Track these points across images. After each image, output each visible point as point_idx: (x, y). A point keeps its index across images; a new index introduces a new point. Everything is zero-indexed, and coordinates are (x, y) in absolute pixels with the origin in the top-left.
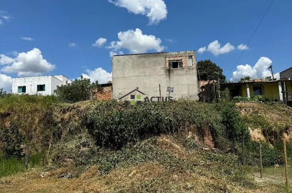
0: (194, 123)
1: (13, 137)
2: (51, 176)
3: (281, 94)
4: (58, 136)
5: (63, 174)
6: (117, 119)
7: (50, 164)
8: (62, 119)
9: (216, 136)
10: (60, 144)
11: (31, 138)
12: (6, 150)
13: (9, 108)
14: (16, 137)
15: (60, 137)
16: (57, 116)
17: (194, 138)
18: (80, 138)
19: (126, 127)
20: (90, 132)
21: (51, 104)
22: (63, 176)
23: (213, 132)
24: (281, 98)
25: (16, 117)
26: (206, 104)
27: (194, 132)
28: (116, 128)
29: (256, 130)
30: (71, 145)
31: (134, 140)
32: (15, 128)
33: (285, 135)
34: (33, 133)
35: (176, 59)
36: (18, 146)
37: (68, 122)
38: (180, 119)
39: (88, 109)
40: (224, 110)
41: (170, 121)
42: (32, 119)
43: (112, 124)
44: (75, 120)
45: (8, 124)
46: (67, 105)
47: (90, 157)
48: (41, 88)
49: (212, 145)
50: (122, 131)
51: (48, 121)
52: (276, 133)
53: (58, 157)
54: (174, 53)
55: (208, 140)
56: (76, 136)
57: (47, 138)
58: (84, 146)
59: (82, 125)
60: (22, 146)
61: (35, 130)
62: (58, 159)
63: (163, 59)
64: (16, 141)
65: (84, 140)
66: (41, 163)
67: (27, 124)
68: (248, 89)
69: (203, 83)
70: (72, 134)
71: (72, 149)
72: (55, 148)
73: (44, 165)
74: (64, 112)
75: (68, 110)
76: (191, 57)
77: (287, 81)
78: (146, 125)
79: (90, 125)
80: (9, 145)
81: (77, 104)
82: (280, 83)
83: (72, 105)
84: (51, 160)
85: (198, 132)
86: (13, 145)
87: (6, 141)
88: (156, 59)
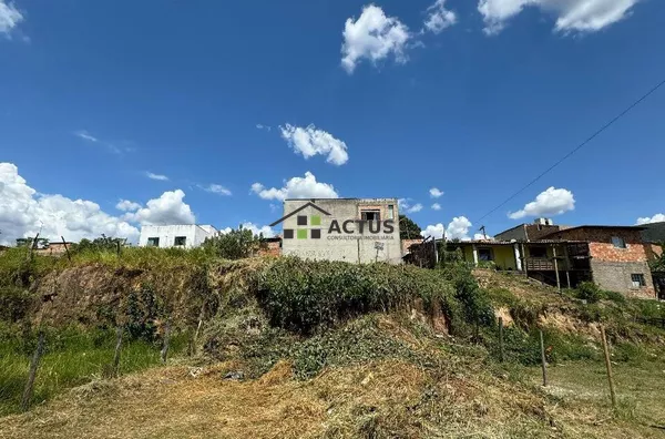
0: (420, 296)
1: (143, 307)
2: (208, 375)
3: (519, 260)
4: (212, 309)
5: (230, 373)
6: (305, 287)
7: (199, 354)
8: (221, 283)
9: (451, 316)
10: (216, 321)
11: (171, 310)
12: (132, 328)
13: (141, 264)
14: (149, 308)
15: (215, 310)
16: (213, 278)
17: (419, 319)
18: (247, 312)
19: (318, 298)
20: (262, 306)
21: (205, 260)
22: (230, 377)
23: (447, 311)
24: (519, 266)
25: (150, 278)
26: (425, 270)
27: (419, 311)
28: (304, 299)
29: (502, 309)
30: (232, 323)
31: (328, 320)
32: (148, 294)
33: (542, 318)
34: (175, 303)
35: (371, 208)
36: (151, 322)
37: (228, 288)
38: (399, 289)
39: (259, 269)
40: (458, 278)
41: (385, 291)
42: (175, 281)
43: (297, 294)
44: (240, 286)
45: (137, 287)
46: (227, 262)
47: (267, 345)
48: (180, 240)
49: (446, 331)
50: (312, 304)
51: (199, 284)
52: (530, 315)
53: (214, 343)
54: (369, 201)
55: (440, 322)
56: (240, 311)
57: (195, 312)
58: (253, 326)
59: (249, 293)
60: (156, 322)
61: (178, 299)
62: (212, 346)
63: (354, 207)
64: (147, 314)
65: (252, 316)
66: (185, 350)
67: (167, 288)
68: (475, 252)
69: (408, 243)
70: (234, 307)
71: (233, 330)
72: (208, 327)
73: (189, 354)
74: (223, 273)
75: (229, 269)
76: (391, 207)
77: (526, 244)
78: (348, 297)
79: (261, 294)
80: (135, 320)
81: (242, 261)
82: (516, 246)
83: (235, 262)
84: (202, 347)
85: (425, 309)
86: (142, 319)
87: (132, 313)
88: (343, 207)
